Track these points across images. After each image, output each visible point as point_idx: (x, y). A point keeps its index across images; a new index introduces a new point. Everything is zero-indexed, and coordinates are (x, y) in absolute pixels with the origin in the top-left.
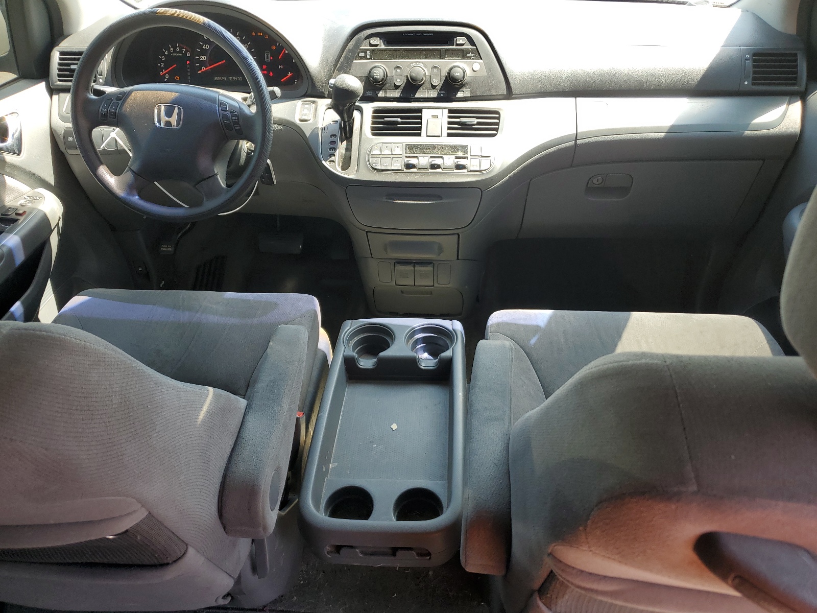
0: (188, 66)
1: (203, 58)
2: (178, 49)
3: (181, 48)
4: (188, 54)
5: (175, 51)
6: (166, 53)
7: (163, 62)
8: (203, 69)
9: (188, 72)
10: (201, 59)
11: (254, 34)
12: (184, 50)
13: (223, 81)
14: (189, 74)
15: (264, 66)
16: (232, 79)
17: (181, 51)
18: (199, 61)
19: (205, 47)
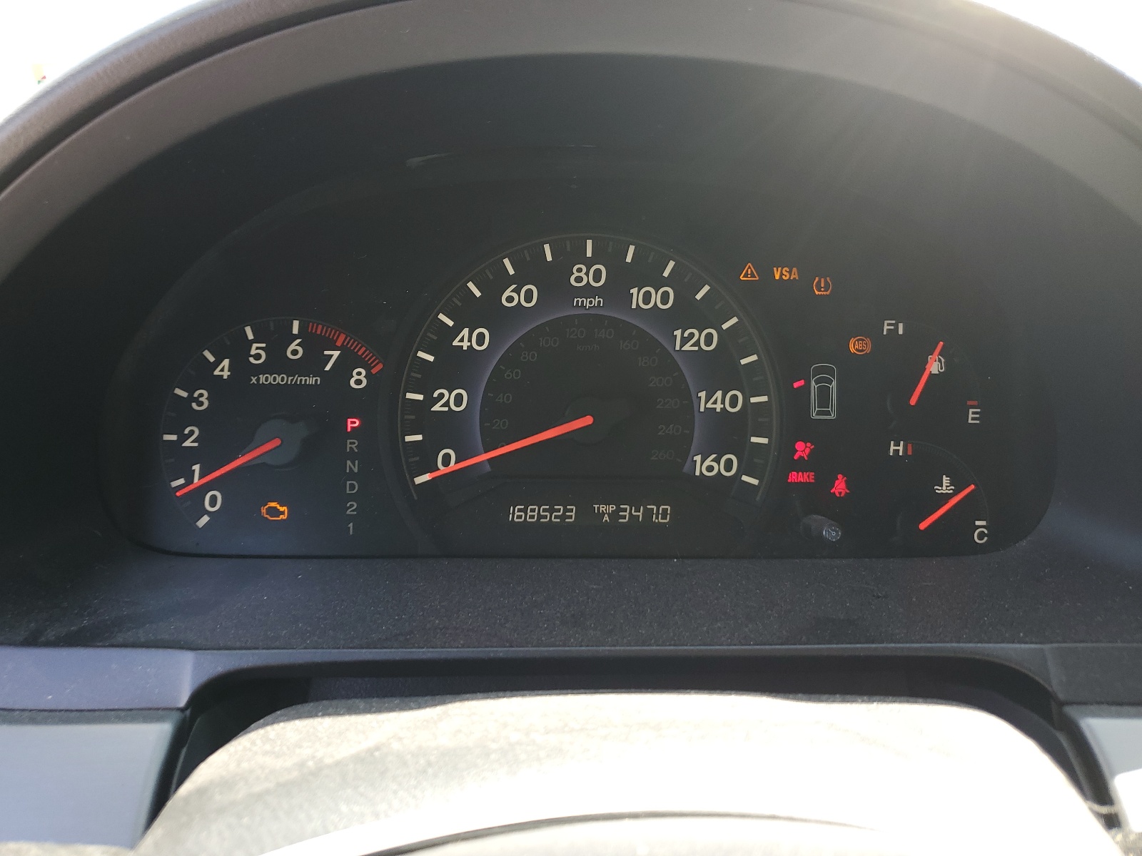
0: (352, 445)
1: (448, 400)
2: (295, 350)
3: (315, 347)
4: (359, 378)
5: (277, 362)
6: (224, 370)
7: (196, 418)
8: (448, 461)
9: (352, 476)
10: (437, 408)
11: (748, 274)
12: (336, 354)
13: (562, 527)
14: (351, 487)
15: (800, 446)
16: (614, 515)
17: (313, 361)
18: (421, 416)
19: (464, 340)
